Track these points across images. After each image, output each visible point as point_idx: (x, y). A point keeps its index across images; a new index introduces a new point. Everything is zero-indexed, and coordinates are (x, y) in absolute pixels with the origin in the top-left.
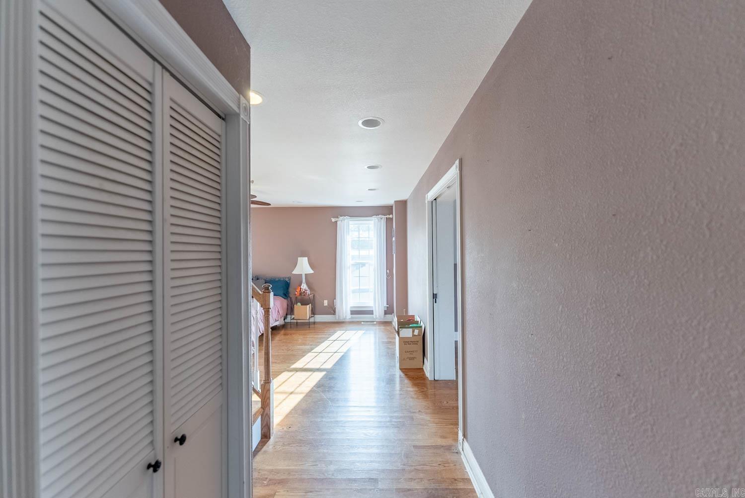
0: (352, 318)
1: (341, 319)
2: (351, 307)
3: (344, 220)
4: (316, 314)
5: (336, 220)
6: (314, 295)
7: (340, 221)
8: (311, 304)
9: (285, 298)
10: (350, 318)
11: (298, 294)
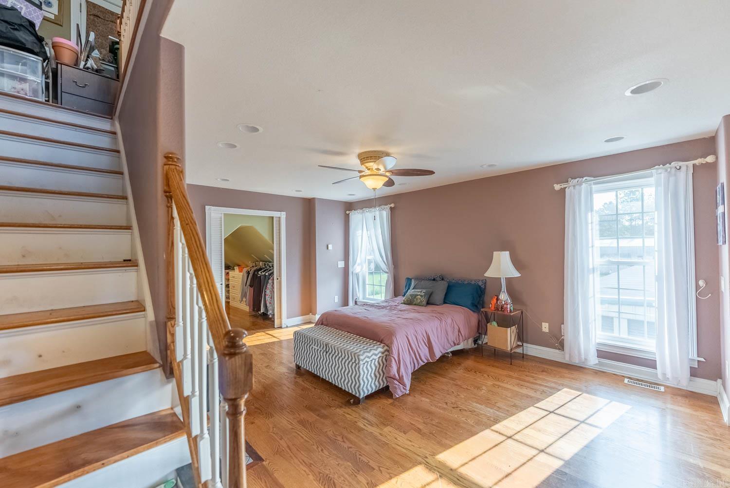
0: (600, 364)
1: (576, 361)
2: (599, 344)
3: (581, 184)
4: (527, 342)
5: (562, 187)
6: (522, 312)
7: (572, 188)
8: (516, 326)
9: (474, 311)
10: (596, 364)
11: (493, 308)
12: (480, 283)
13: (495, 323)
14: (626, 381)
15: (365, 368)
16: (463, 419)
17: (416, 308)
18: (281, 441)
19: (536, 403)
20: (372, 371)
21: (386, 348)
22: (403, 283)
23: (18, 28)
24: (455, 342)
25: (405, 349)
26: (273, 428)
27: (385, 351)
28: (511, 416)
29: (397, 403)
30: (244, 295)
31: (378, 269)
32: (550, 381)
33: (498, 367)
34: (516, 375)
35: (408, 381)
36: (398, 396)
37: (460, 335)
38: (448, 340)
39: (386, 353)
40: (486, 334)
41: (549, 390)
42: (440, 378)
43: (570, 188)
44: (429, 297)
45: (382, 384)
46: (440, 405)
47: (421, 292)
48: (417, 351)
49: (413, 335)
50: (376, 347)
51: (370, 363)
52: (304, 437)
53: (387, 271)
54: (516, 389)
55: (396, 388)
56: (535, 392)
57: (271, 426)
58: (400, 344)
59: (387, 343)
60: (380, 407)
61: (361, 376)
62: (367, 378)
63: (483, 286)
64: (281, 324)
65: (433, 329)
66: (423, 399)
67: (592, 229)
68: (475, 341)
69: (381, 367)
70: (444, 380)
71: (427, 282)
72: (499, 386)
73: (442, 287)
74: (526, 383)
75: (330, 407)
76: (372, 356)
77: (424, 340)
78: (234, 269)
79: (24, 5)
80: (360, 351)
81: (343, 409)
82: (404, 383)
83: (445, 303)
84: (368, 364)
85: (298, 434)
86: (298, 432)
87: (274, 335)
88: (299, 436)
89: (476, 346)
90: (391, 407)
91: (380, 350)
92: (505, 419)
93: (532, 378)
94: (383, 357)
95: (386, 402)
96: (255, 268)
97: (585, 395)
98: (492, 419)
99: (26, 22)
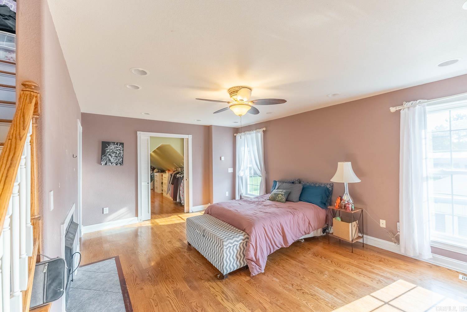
0: (434, 258)
1: (411, 254)
3: (415, 106)
4: (367, 234)
5: (397, 109)
6: (362, 211)
7: (406, 110)
8: (357, 221)
9: (323, 208)
10: (430, 259)
11: (337, 207)
12: (328, 186)
13: (339, 219)
14: (461, 277)
15: (227, 252)
16: (304, 302)
17: (278, 204)
18: (155, 308)
19: (371, 293)
20: (234, 254)
21: (246, 236)
22: (272, 183)
23: (8, 18)
24: (306, 231)
25: (262, 238)
26: (154, 295)
27: (245, 239)
28: (347, 304)
29: (252, 280)
30: (168, 190)
31: (255, 174)
32: (386, 270)
33: (341, 254)
34: (355, 263)
35: (263, 263)
36: (254, 275)
37: (310, 226)
38: (299, 230)
39: (247, 240)
40: (332, 225)
41: (385, 280)
42: (292, 261)
43: (405, 110)
44: (288, 196)
45: (243, 264)
46: (287, 286)
47: (282, 192)
48: (273, 238)
49: (269, 227)
50: (238, 235)
51: (232, 248)
52: (174, 306)
53: (261, 175)
54: (355, 276)
55: (253, 268)
56: (372, 280)
57: (154, 293)
58: (258, 233)
59: (248, 232)
60: (238, 283)
61: (225, 258)
62: (229, 259)
63: (330, 189)
64: (189, 210)
65: (287, 223)
66: (275, 279)
67: (425, 144)
68: (324, 231)
69: (242, 251)
70: (294, 262)
71: (288, 184)
72: (340, 272)
73: (298, 189)
74: (363, 271)
75: (202, 279)
76: (234, 242)
77: (279, 230)
78: (166, 173)
79: (13, 4)
80: (225, 238)
81: (210, 283)
82: (259, 264)
83: (300, 200)
84: (230, 248)
85: (170, 303)
86: (171, 301)
87: (182, 218)
88: (170, 305)
89: (325, 234)
90: (247, 284)
91: (242, 237)
92: (342, 305)
93: (370, 267)
94: (244, 243)
95: (244, 279)
96: (176, 172)
97: (419, 288)
98: (330, 305)
99: (14, 14)
